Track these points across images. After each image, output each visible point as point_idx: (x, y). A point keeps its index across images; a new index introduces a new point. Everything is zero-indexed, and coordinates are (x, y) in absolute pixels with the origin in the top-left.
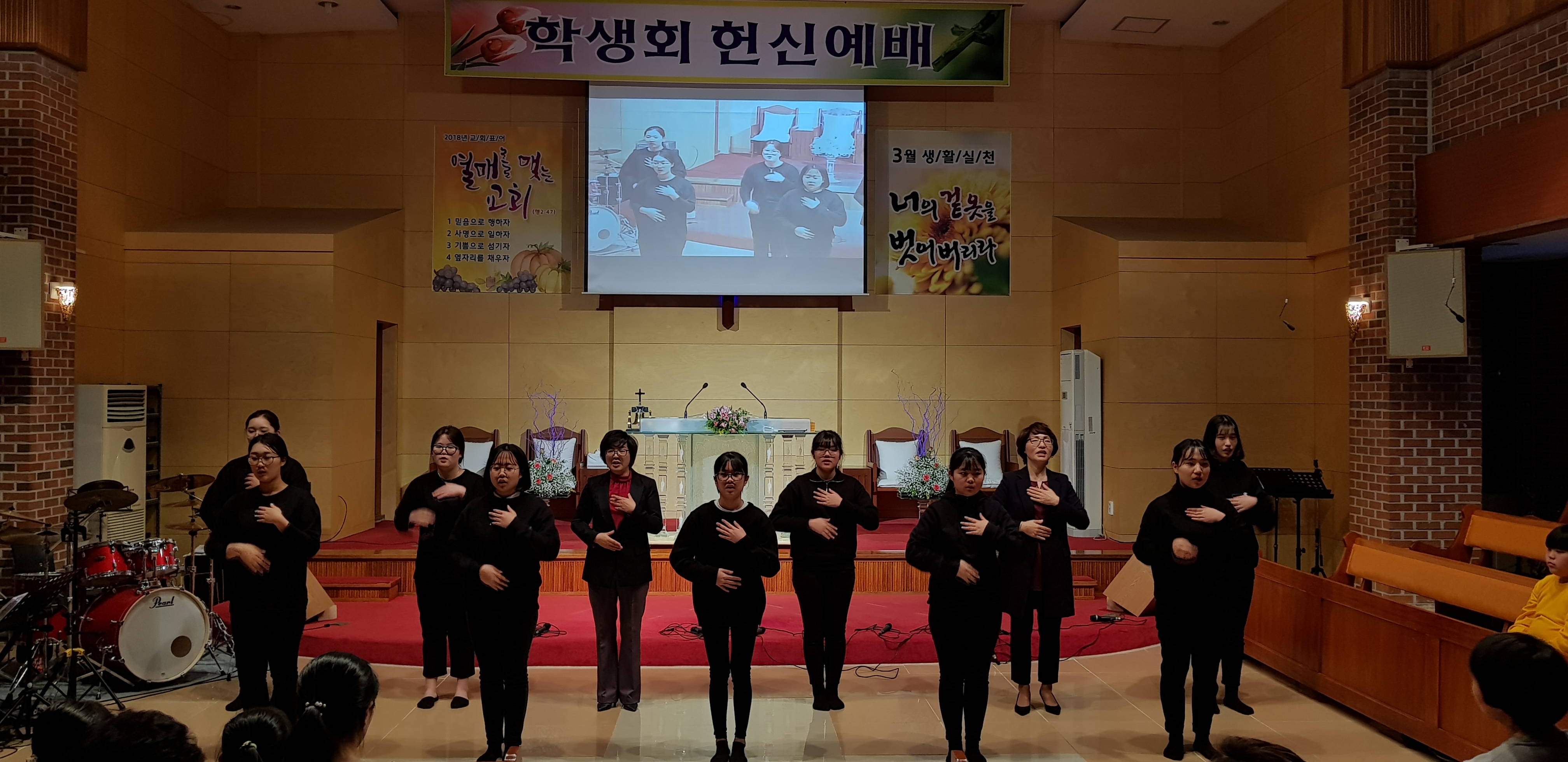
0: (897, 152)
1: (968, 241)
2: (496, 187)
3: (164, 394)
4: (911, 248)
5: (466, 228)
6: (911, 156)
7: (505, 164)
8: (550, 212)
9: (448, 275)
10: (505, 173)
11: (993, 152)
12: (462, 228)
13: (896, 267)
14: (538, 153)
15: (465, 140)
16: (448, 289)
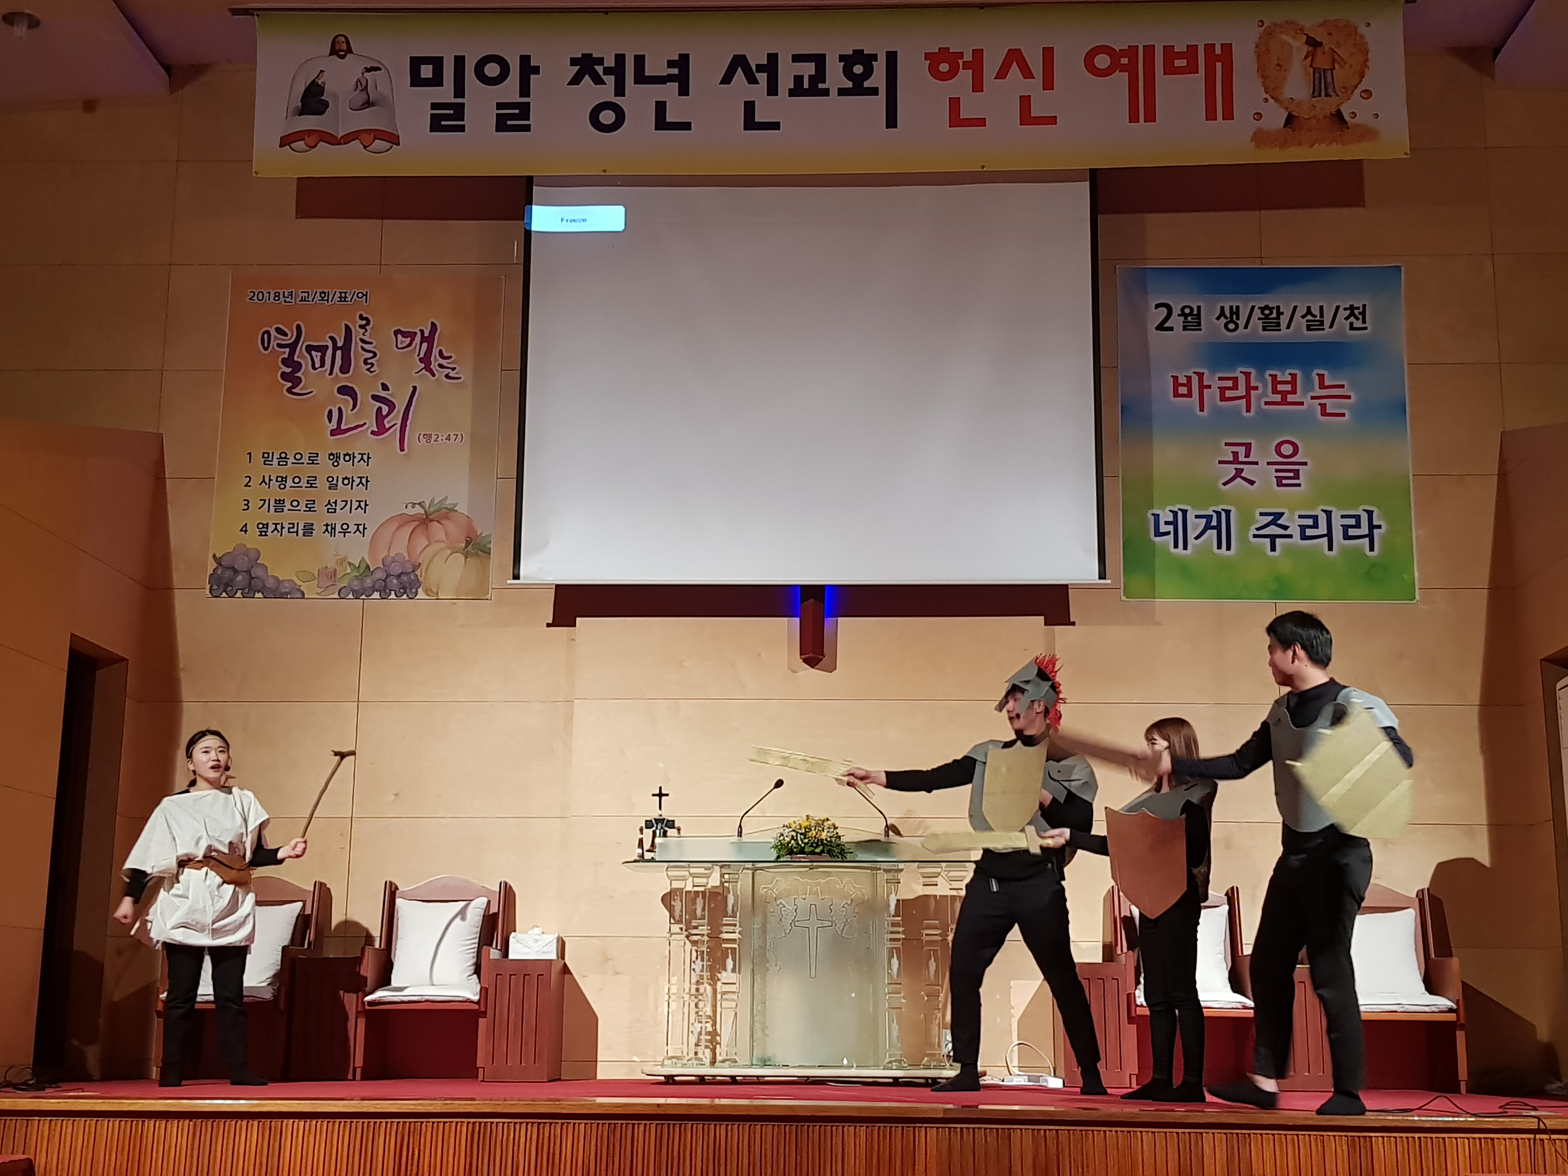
2: (345, 390)
5: (282, 471)
7: (366, 346)
8: (453, 437)
9: (241, 564)
10: (366, 362)
12: (275, 470)
14: (432, 323)
15: (287, 300)
16: (239, 592)
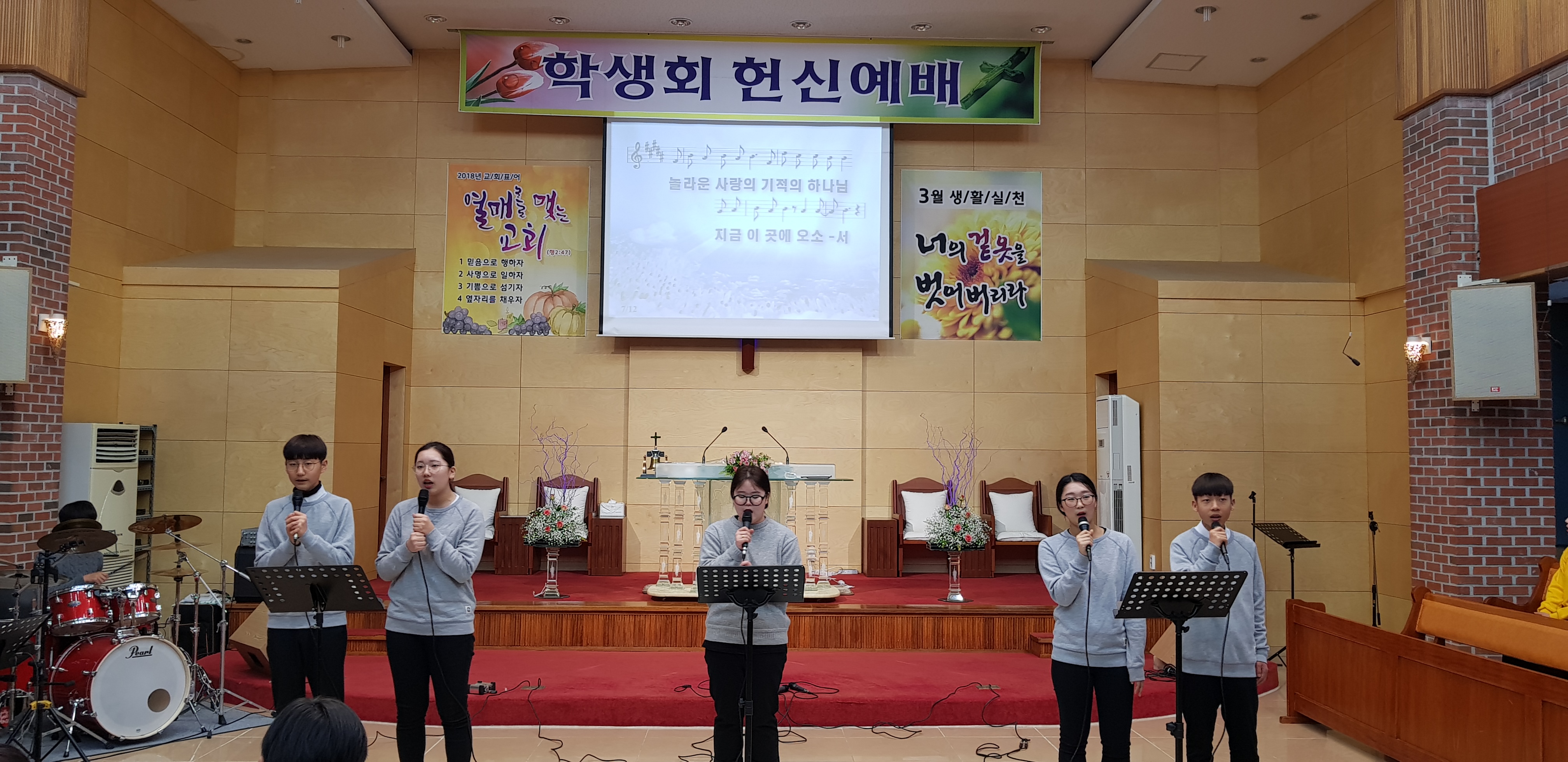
0: (924, 192)
1: (997, 284)
2: (509, 227)
3: (158, 435)
4: (938, 291)
5: (478, 269)
6: (938, 197)
7: (520, 204)
8: (565, 252)
9: (459, 317)
10: (519, 212)
11: (1023, 193)
12: (474, 268)
13: (922, 311)
14: (554, 192)
15: (478, 178)
16: (459, 331)
